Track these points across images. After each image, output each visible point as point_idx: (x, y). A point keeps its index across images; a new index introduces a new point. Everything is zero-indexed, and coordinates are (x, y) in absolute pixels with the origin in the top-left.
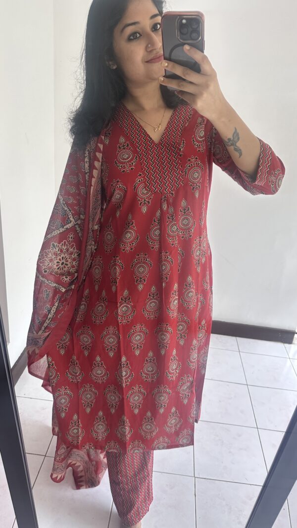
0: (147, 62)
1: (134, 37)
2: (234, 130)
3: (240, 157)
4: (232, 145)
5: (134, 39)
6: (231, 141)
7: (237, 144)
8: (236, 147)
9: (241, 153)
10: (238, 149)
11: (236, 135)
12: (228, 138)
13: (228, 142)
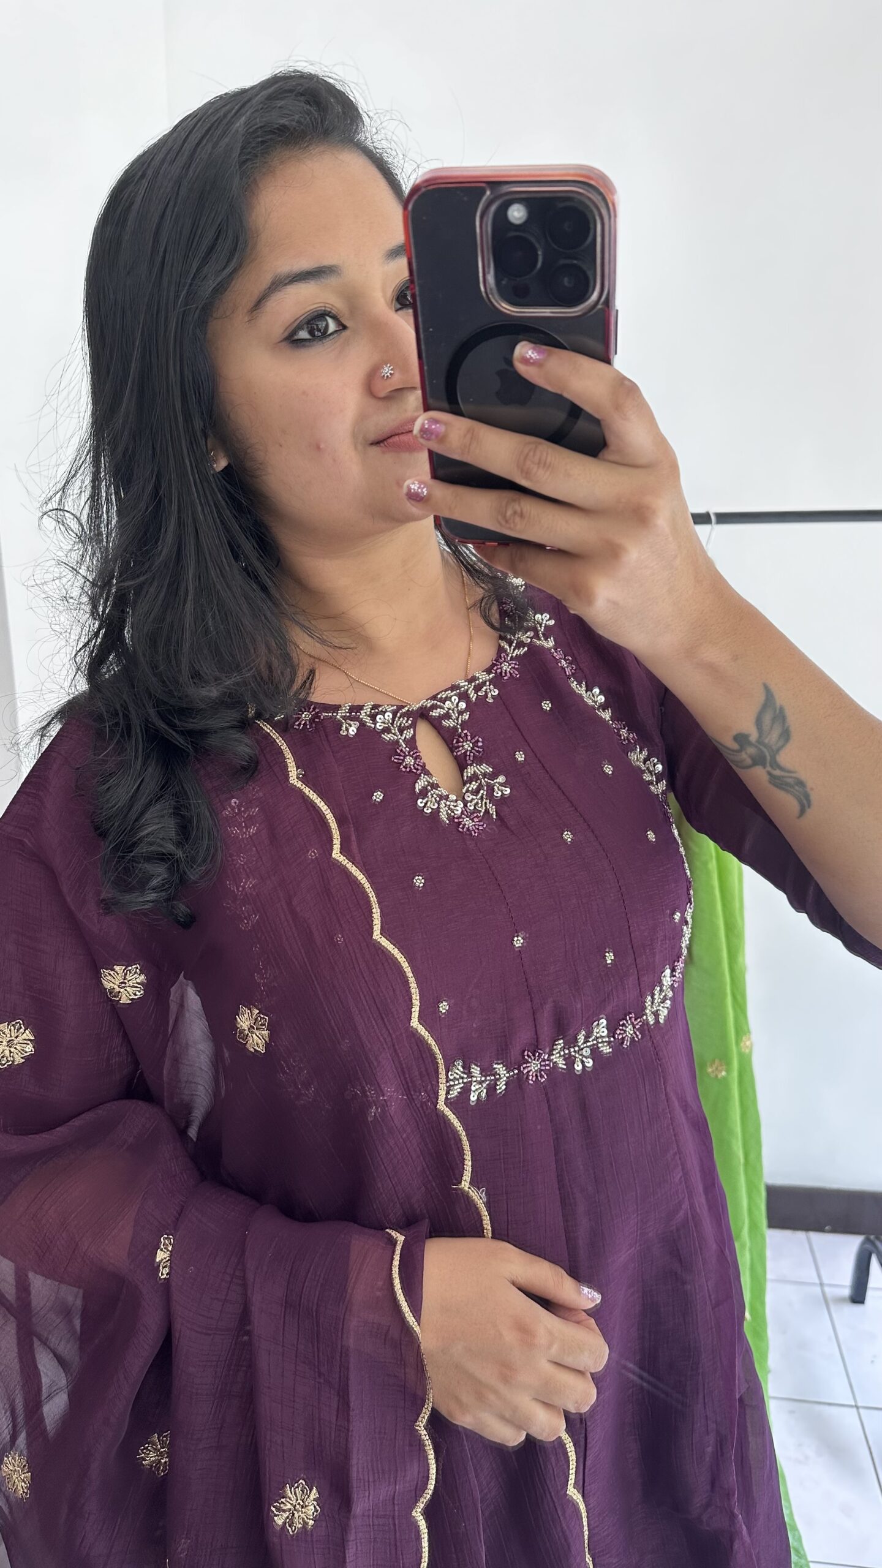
0: (376, 443)
1: (311, 330)
2: (761, 698)
3: (802, 812)
4: (758, 760)
6: (750, 744)
7: (784, 758)
8: (777, 772)
9: (807, 797)
10: (789, 780)
11: (774, 720)
12: (735, 733)
13: (739, 751)
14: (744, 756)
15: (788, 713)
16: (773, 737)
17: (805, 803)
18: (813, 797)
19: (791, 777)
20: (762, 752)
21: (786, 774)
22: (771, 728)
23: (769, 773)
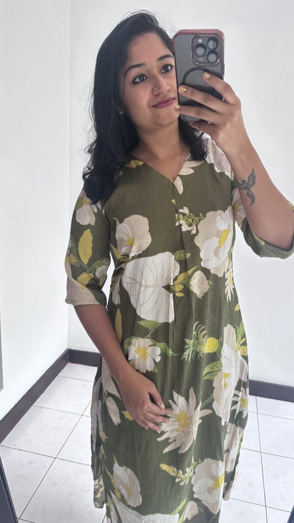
0: (154, 106)
1: (140, 79)
2: (251, 172)
3: (252, 203)
5: (141, 81)
6: (245, 183)
7: (253, 189)
8: (249, 192)
9: (254, 200)
10: (251, 195)
12: (242, 180)
13: (242, 185)
20: (248, 185)
22: (251, 180)
23: (247, 192)
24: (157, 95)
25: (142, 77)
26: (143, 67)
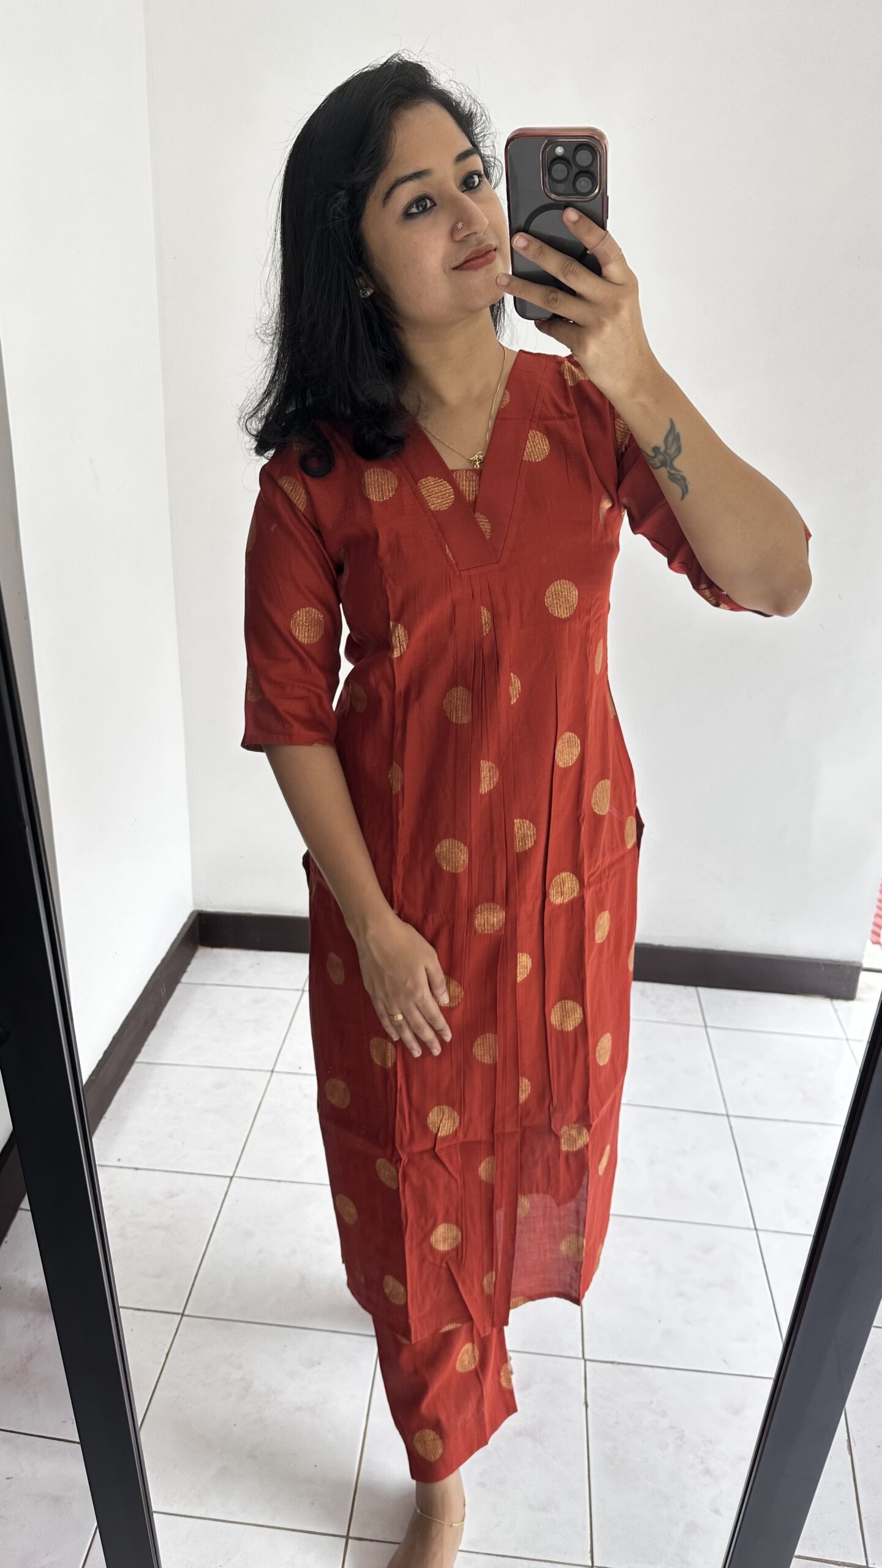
0: (456, 268)
1: (418, 209)
2: (668, 427)
3: (683, 496)
5: (420, 212)
6: (659, 453)
7: (679, 463)
8: (673, 471)
9: (686, 487)
10: (679, 477)
11: (673, 440)
12: (652, 446)
13: (654, 457)
14: (657, 461)
15: (682, 437)
16: (672, 450)
17: (685, 491)
18: (690, 487)
19: (678, 475)
20: (665, 458)
21: (676, 472)
22: (672, 444)
23: (669, 472)
24: (462, 241)
25: (423, 205)
26: (427, 179)
